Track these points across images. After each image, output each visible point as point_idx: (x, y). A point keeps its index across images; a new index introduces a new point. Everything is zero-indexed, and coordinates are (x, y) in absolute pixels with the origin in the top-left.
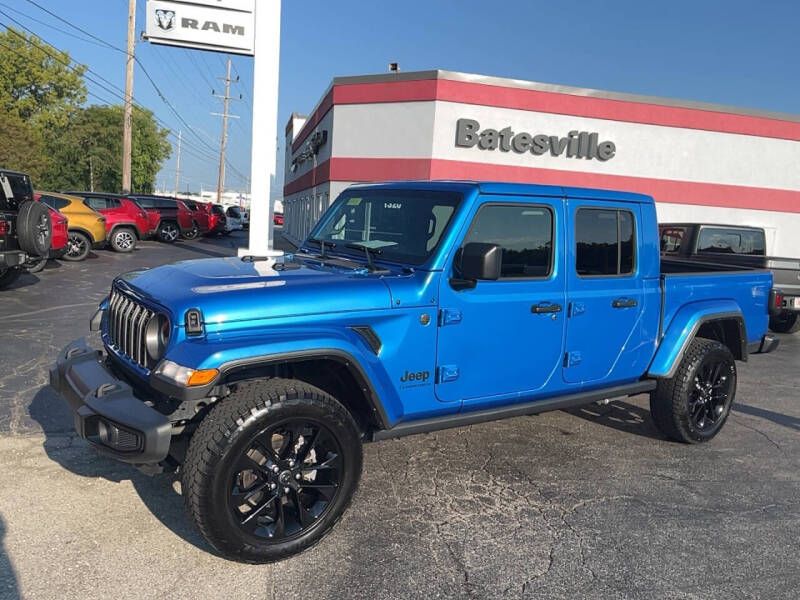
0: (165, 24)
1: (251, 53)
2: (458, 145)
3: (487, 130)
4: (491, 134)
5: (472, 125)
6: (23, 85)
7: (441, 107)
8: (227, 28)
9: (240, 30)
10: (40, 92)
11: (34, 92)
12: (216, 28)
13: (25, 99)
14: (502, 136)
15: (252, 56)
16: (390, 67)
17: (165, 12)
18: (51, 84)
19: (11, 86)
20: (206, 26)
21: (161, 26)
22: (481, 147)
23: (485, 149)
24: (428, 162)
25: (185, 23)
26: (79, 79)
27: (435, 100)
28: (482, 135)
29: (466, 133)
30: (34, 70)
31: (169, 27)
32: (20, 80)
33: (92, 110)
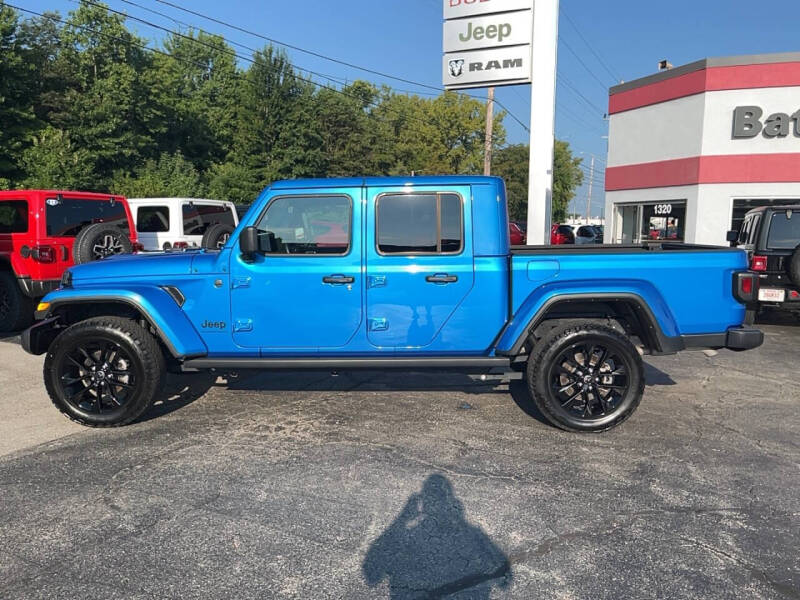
0: (456, 72)
1: (529, 81)
2: (735, 136)
3: (775, 115)
4: (779, 119)
5: (754, 112)
6: (455, 137)
7: (712, 99)
8: (507, 63)
9: (519, 63)
10: (469, 141)
11: (464, 142)
12: (497, 66)
13: (457, 148)
14: (795, 120)
15: (530, 83)
16: (660, 65)
17: (456, 62)
18: (477, 133)
19: (446, 138)
20: (489, 67)
21: (453, 74)
22: (767, 135)
23: (774, 136)
24: (697, 160)
25: (472, 67)
26: (499, 123)
27: (704, 92)
28: (768, 121)
29: (745, 123)
30: (463, 123)
31: (460, 73)
32: (452, 133)
33: (508, 150)
